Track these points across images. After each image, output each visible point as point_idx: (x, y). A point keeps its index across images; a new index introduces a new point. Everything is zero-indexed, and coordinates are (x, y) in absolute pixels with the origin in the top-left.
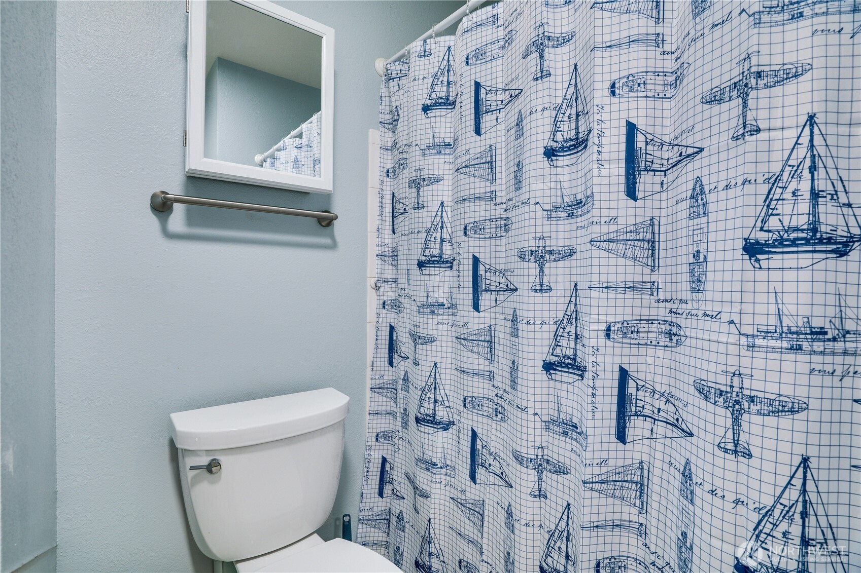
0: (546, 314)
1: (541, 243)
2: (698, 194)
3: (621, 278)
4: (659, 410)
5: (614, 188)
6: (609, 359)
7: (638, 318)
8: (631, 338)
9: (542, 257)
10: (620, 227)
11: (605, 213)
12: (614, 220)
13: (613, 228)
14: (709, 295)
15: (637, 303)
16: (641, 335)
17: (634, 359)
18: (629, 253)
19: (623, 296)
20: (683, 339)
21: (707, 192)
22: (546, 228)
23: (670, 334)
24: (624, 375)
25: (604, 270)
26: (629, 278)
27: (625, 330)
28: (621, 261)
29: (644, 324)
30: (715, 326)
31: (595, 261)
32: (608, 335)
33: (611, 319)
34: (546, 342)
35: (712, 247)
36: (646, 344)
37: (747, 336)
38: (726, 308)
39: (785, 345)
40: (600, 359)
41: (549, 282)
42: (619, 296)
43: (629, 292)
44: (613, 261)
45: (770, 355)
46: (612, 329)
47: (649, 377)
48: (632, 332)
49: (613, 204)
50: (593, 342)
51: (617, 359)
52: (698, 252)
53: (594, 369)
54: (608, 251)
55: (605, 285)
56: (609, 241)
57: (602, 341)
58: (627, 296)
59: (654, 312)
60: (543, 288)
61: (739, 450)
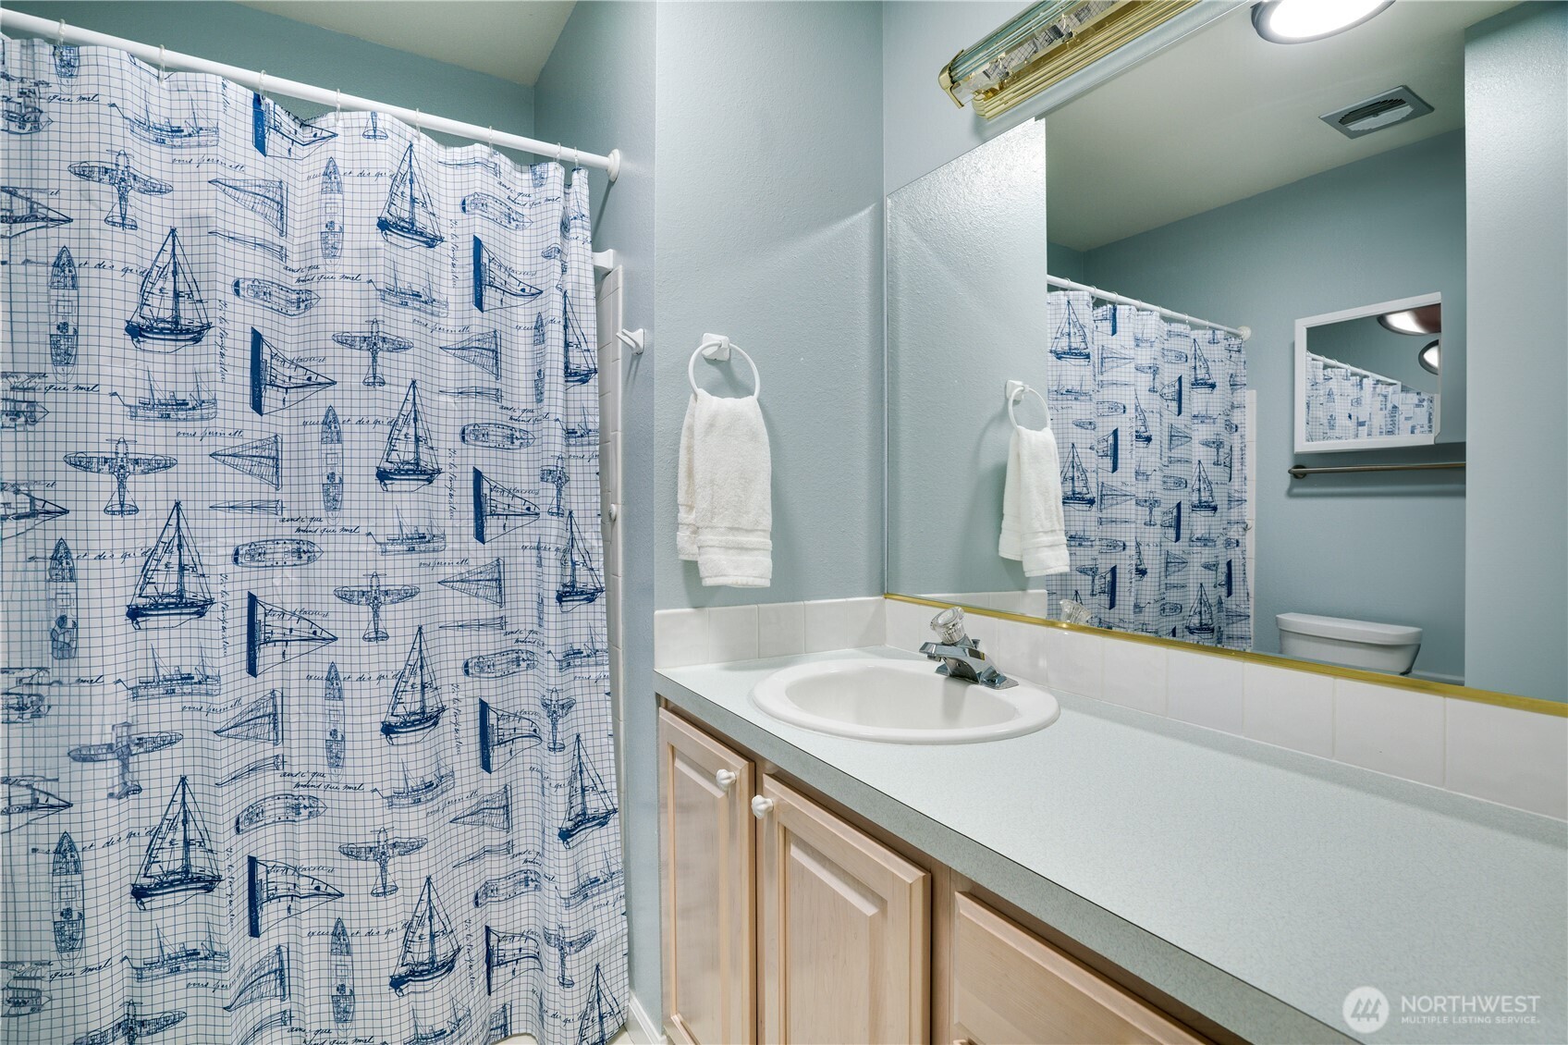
0: (129, 544)
1: (121, 448)
2: (330, 421)
3: (247, 497)
4: (291, 630)
5: (239, 398)
6: (238, 586)
7: (265, 538)
8: (258, 561)
9: (122, 467)
10: (246, 441)
11: (229, 424)
12: (238, 433)
13: (239, 442)
14: (347, 513)
15: (264, 523)
16: (267, 556)
17: (261, 583)
18: (255, 470)
19: (249, 516)
20: (317, 555)
21: (341, 422)
22: (130, 430)
23: (299, 552)
24: (253, 600)
25: (229, 487)
26: (256, 497)
27: (253, 553)
28: (248, 478)
29: (270, 545)
30: (354, 538)
31: (220, 478)
32: (236, 560)
33: (239, 542)
34: (131, 581)
35: (347, 471)
36: (272, 566)
37: (381, 544)
38: (364, 523)
39: (405, 548)
40: (229, 588)
41: (134, 501)
42: (246, 516)
43: (256, 511)
44: (239, 478)
45: (397, 557)
46: (241, 552)
47: (277, 600)
48: (260, 554)
49: (238, 416)
50: (221, 570)
51: (246, 585)
52: (333, 474)
53: (223, 599)
54: (234, 466)
55: (232, 504)
56: (234, 455)
57: (231, 567)
58: (254, 516)
59: (279, 531)
60: (125, 508)
61: (380, 636)
